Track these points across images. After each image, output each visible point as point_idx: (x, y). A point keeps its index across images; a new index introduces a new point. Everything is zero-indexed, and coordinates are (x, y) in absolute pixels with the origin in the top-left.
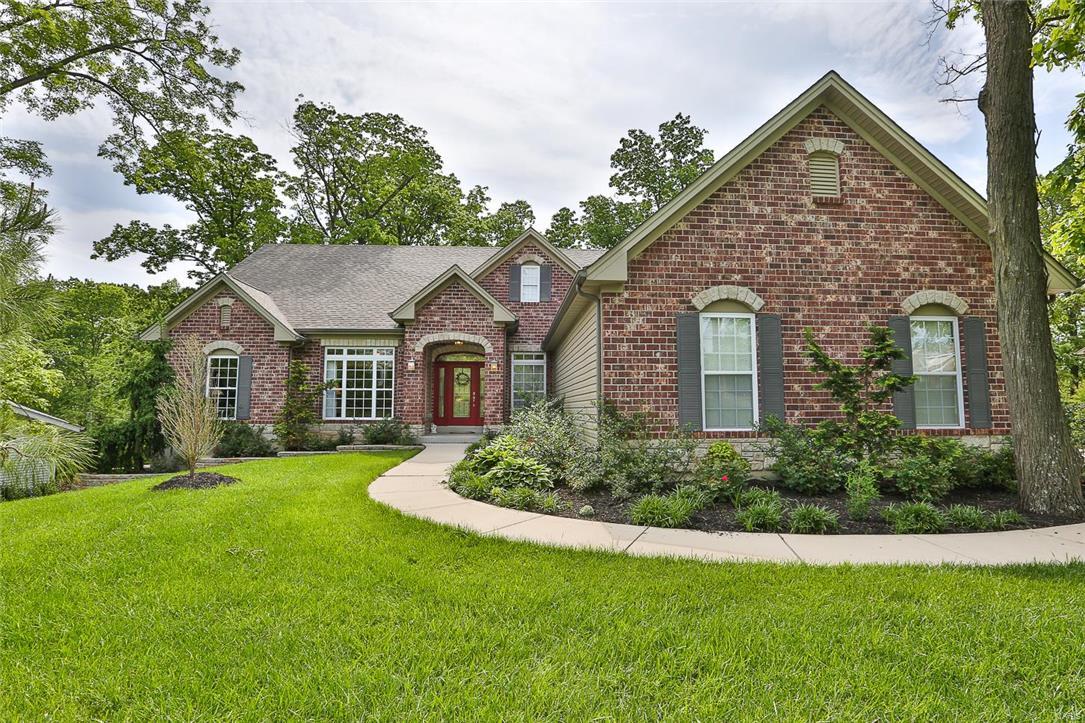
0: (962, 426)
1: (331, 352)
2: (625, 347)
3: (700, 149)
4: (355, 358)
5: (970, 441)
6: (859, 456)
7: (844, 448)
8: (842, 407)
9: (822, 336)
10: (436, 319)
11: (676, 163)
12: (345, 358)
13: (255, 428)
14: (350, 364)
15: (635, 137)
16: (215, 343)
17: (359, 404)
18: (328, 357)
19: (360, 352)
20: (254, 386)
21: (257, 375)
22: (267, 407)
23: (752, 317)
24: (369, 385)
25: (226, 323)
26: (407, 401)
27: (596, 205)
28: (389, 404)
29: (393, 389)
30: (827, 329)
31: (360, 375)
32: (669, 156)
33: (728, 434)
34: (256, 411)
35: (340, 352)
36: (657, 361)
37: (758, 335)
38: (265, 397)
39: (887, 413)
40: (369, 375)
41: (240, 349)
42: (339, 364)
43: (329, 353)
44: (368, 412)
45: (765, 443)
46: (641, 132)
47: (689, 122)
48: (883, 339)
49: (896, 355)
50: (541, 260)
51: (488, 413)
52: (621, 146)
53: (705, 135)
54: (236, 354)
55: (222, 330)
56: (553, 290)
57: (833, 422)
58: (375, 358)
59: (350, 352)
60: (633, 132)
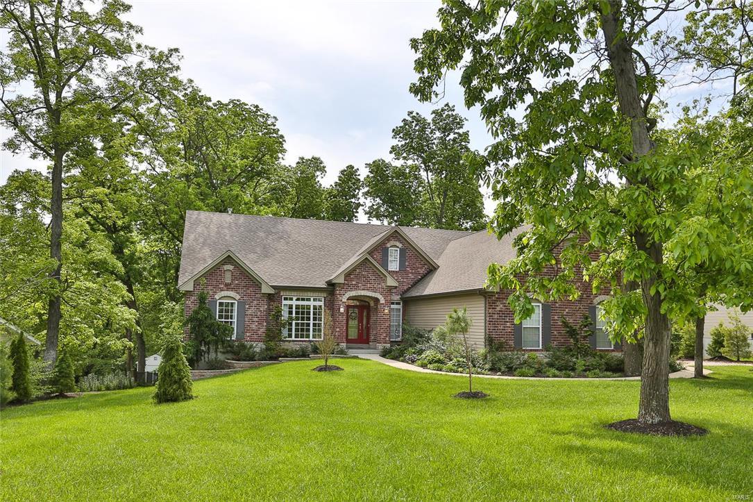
0: (612, 348)
1: (286, 299)
2: (496, 316)
3: (461, 131)
4: (300, 303)
5: (614, 354)
6: (577, 358)
7: (572, 356)
8: (572, 340)
9: (565, 313)
10: (354, 283)
11: (443, 140)
12: (294, 303)
13: (248, 344)
14: (297, 307)
15: (413, 117)
16: (223, 292)
17: (302, 330)
18: (284, 302)
19: (303, 300)
20: (246, 319)
21: (248, 313)
22: (256, 332)
23: (541, 305)
24: (309, 319)
25: (228, 281)
26: (338, 330)
27: (378, 168)
28: (320, 330)
29: (323, 322)
30: (567, 310)
31: (303, 313)
32: (438, 134)
33: (531, 350)
34: (248, 334)
35: (291, 299)
36: (507, 322)
37: (542, 313)
38: (254, 326)
39: (587, 343)
40: (309, 313)
41: (238, 297)
42: (291, 307)
43: (284, 300)
44: (308, 336)
45: (545, 353)
46: (417, 114)
47: (454, 110)
48: (587, 318)
49: (591, 324)
50: (400, 245)
51: (382, 337)
52: (402, 124)
53: (465, 122)
54: (235, 300)
55: (227, 285)
56: (407, 264)
57: (568, 346)
58: (312, 303)
59: (298, 300)
60: (412, 113)
